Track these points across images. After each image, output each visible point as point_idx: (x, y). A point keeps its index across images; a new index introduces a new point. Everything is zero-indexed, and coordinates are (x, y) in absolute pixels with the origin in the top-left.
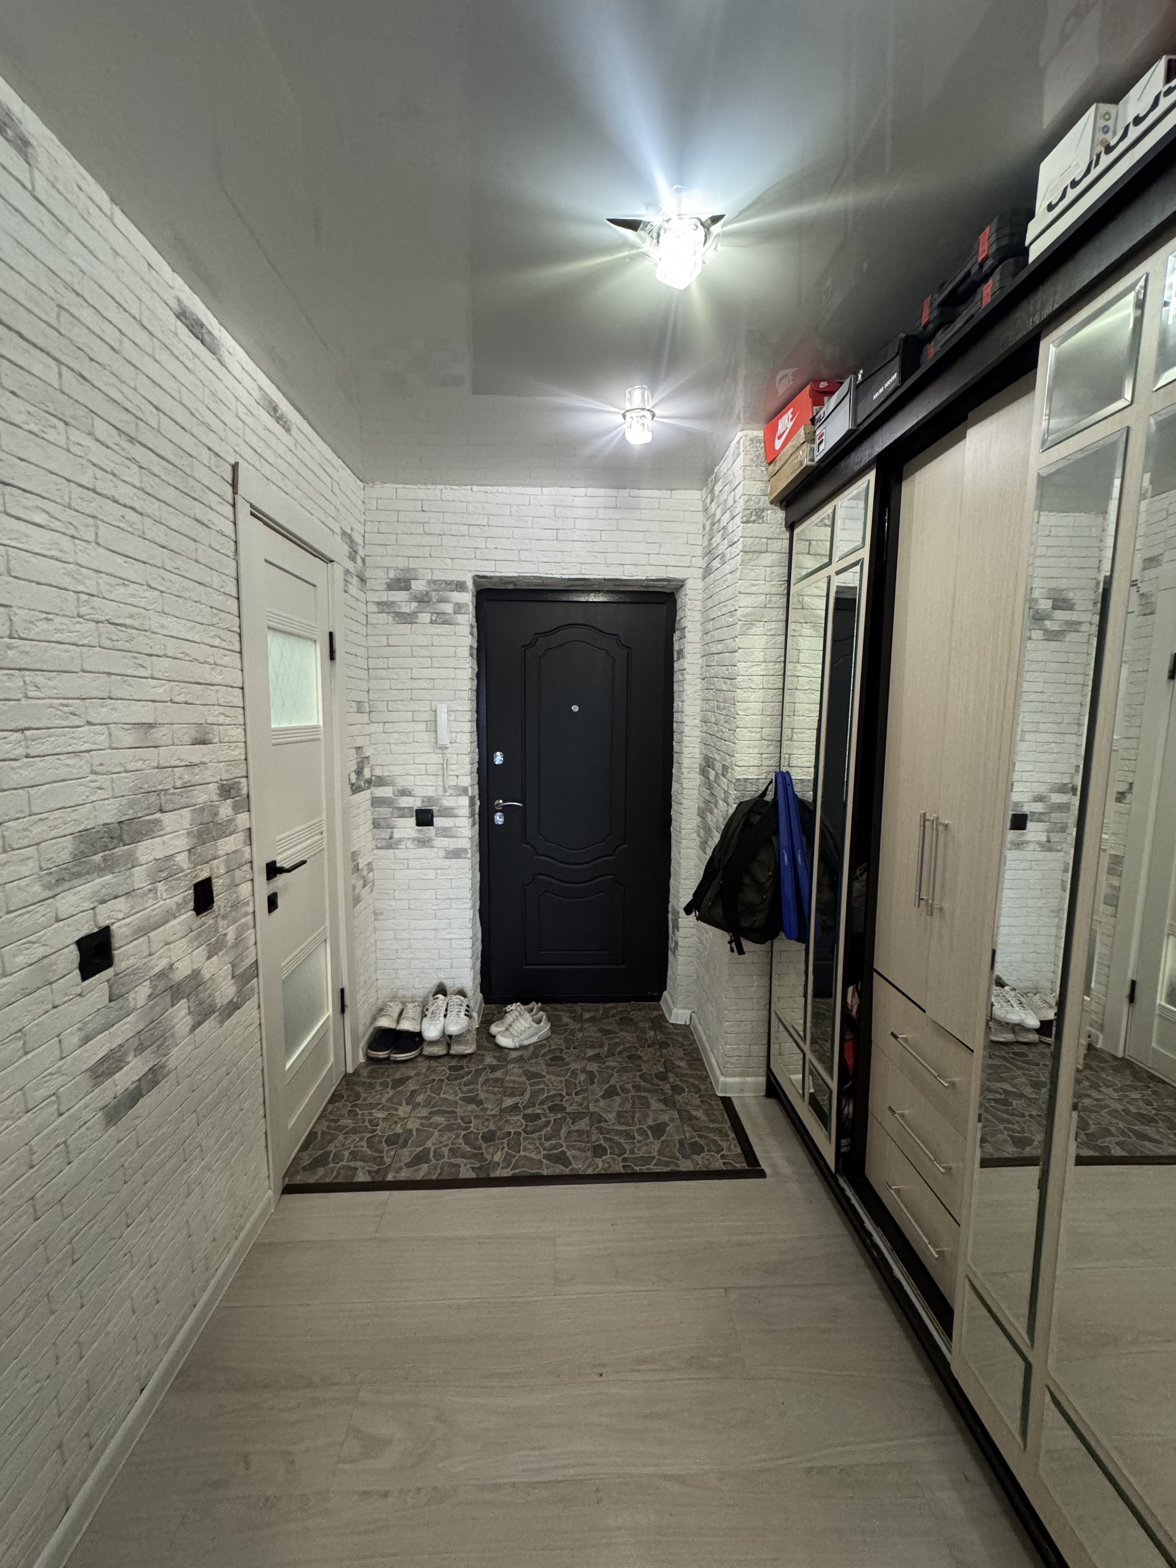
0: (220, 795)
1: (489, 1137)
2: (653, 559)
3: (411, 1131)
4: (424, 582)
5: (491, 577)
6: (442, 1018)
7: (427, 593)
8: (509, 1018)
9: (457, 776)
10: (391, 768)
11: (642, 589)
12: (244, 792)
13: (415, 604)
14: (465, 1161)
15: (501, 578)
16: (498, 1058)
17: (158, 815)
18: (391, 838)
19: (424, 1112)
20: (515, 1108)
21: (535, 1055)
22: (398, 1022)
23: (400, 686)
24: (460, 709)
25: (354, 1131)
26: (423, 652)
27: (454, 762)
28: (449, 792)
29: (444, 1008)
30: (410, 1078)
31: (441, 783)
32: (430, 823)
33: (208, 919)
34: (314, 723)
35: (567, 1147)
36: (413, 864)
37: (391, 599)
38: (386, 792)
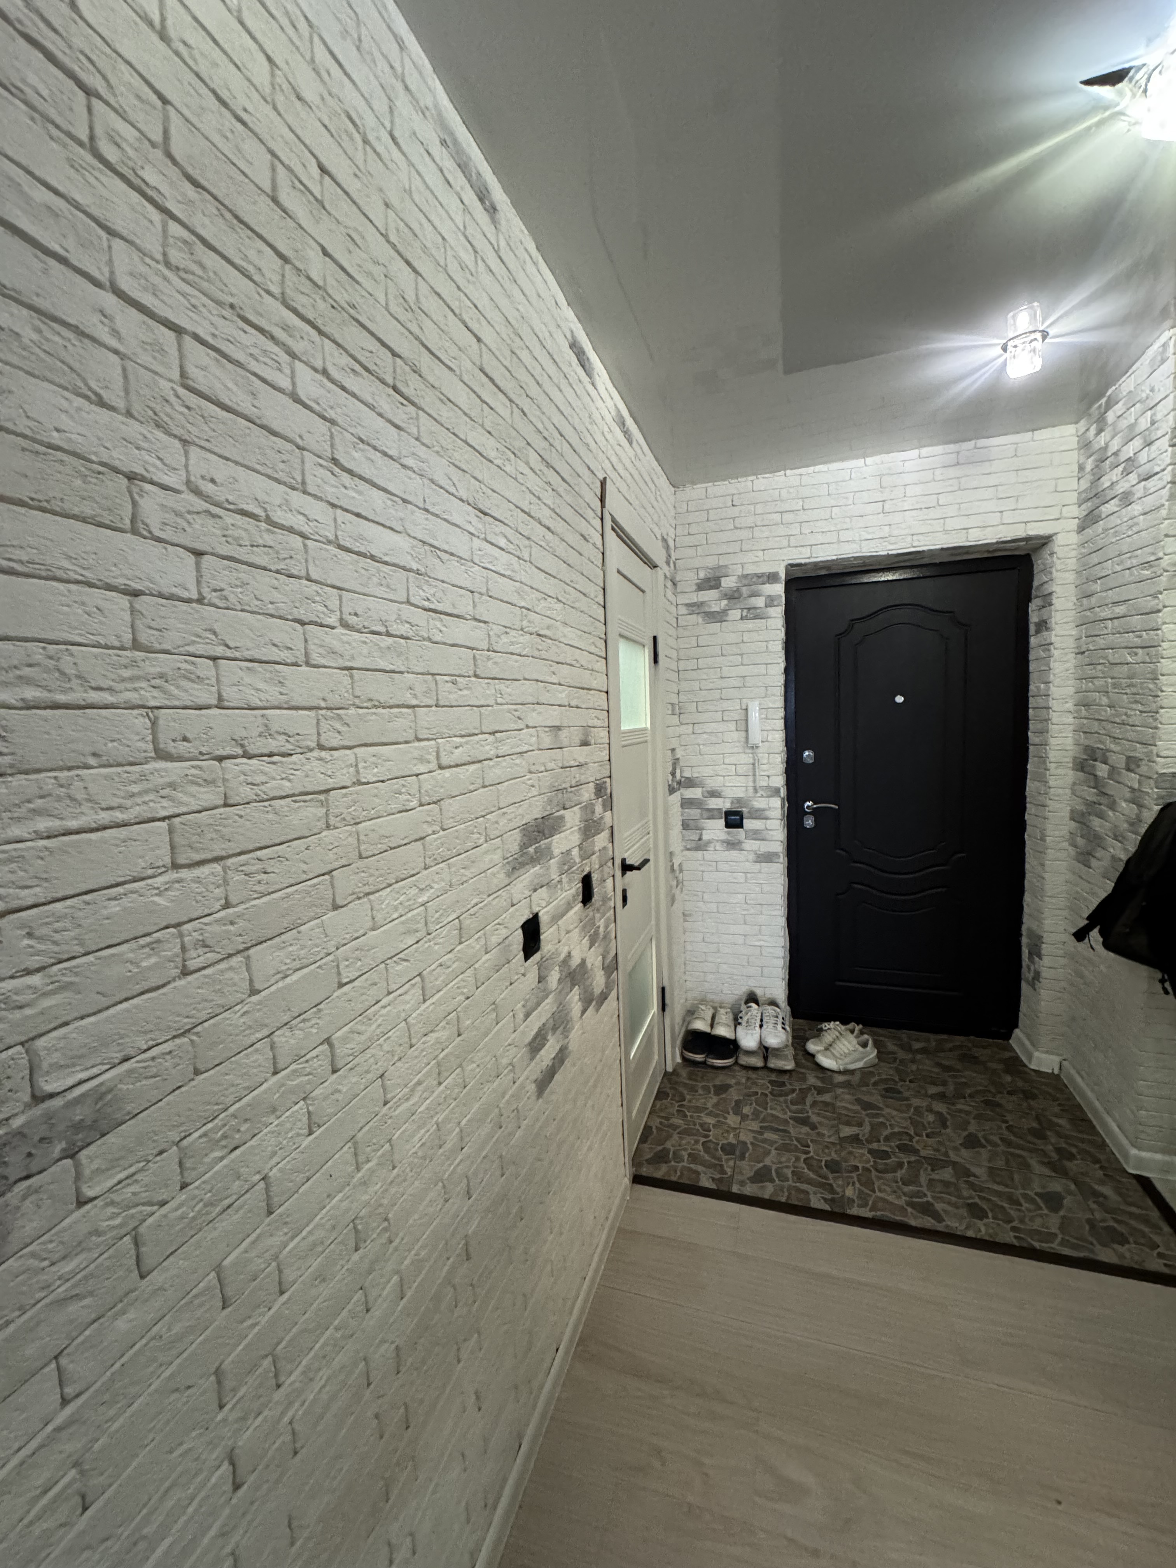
0: (596, 794)
1: (834, 1167)
2: (1008, 517)
3: (745, 1143)
4: (734, 579)
5: (806, 564)
6: (758, 1028)
7: (738, 590)
8: (828, 1038)
9: (769, 776)
10: (700, 769)
11: (986, 555)
12: (609, 791)
13: (725, 602)
14: (814, 1189)
15: (816, 564)
16: (822, 1080)
17: (562, 812)
18: (700, 839)
19: (755, 1126)
20: (855, 1139)
21: (863, 1083)
22: (712, 1026)
23: (711, 686)
24: (771, 705)
25: (686, 1132)
26: (733, 649)
27: (765, 761)
28: (761, 793)
29: (758, 1019)
30: (729, 1086)
31: (751, 784)
32: (740, 825)
33: (590, 912)
34: (643, 726)
35: (933, 1197)
36: (721, 866)
37: (701, 600)
38: (695, 793)
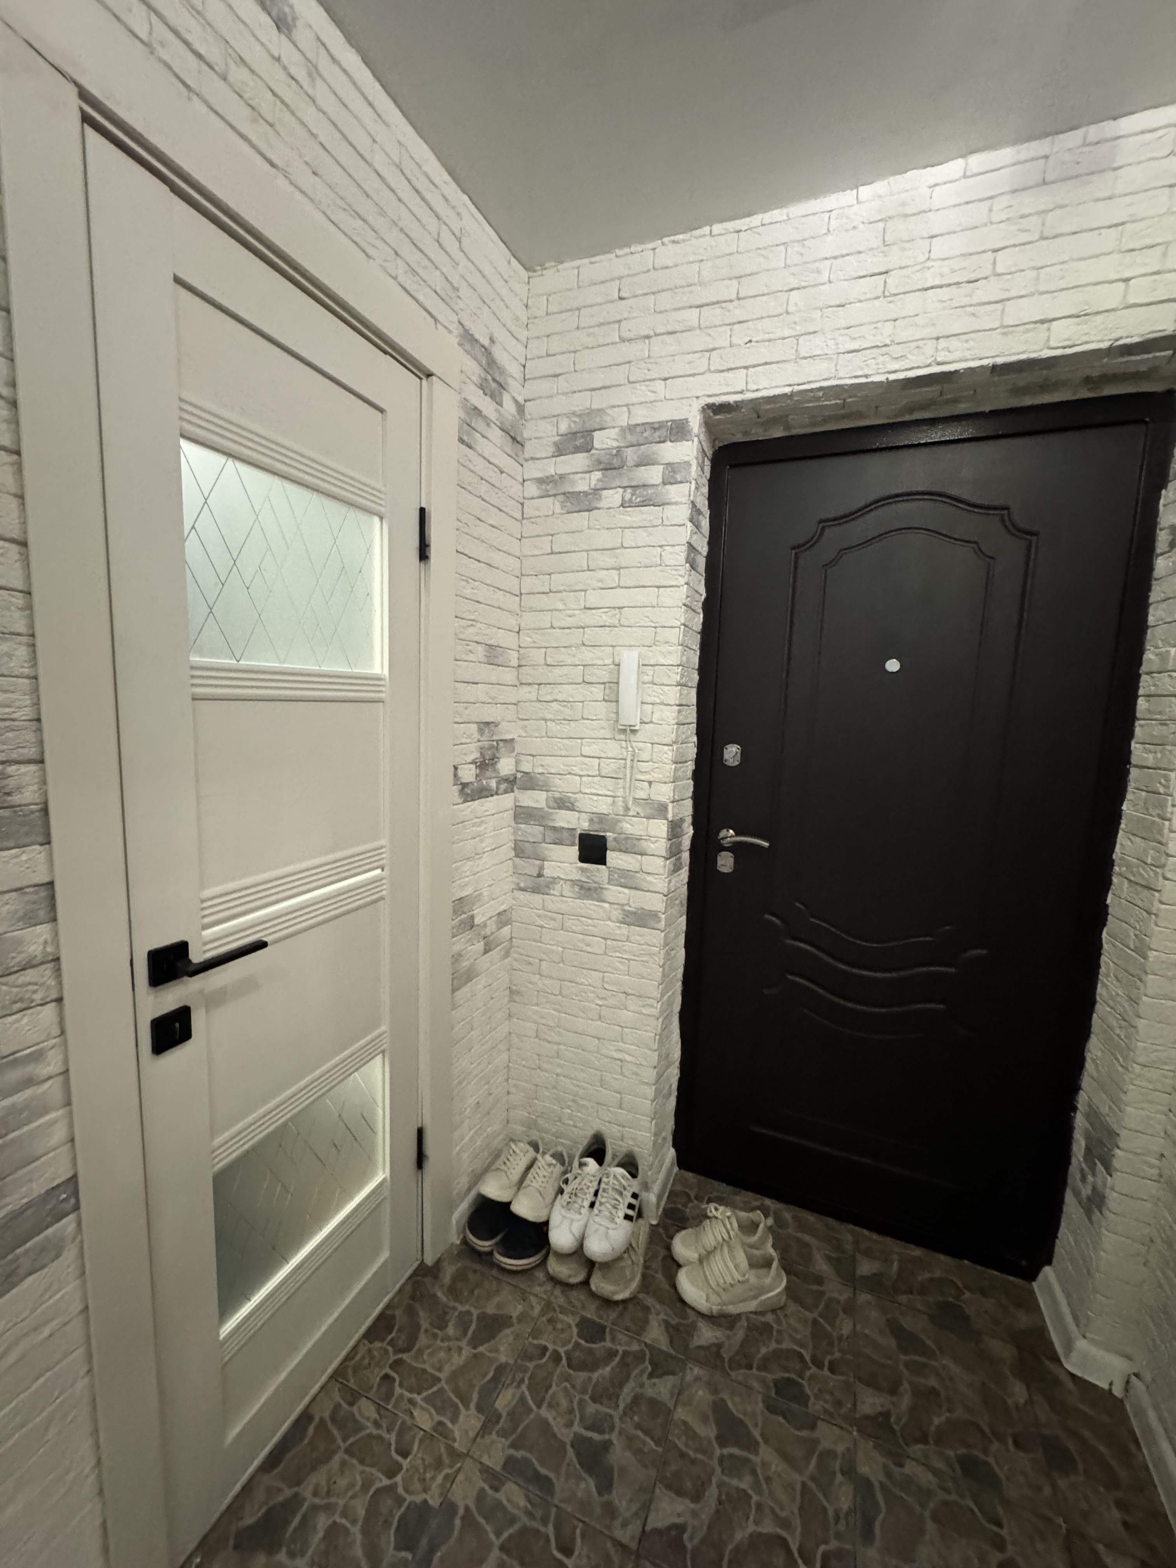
2: (1140, 292)
4: (613, 433)
6: (585, 1209)
7: (619, 453)
8: (710, 1236)
9: (650, 783)
10: (547, 760)
13: (598, 475)
15: (756, 406)
16: (671, 1334)
18: (540, 875)
19: (497, 1454)
21: (745, 1355)
22: (516, 1191)
23: (569, 622)
24: (662, 661)
26: (608, 560)
27: (645, 756)
28: (635, 809)
29: (592, 1191)
30: (508, 1322)
31: (622, 793)
32: (602, 861)
34: (377, 671)
36: (570, 923)
37: (560, 471)
38: (535, 799)
